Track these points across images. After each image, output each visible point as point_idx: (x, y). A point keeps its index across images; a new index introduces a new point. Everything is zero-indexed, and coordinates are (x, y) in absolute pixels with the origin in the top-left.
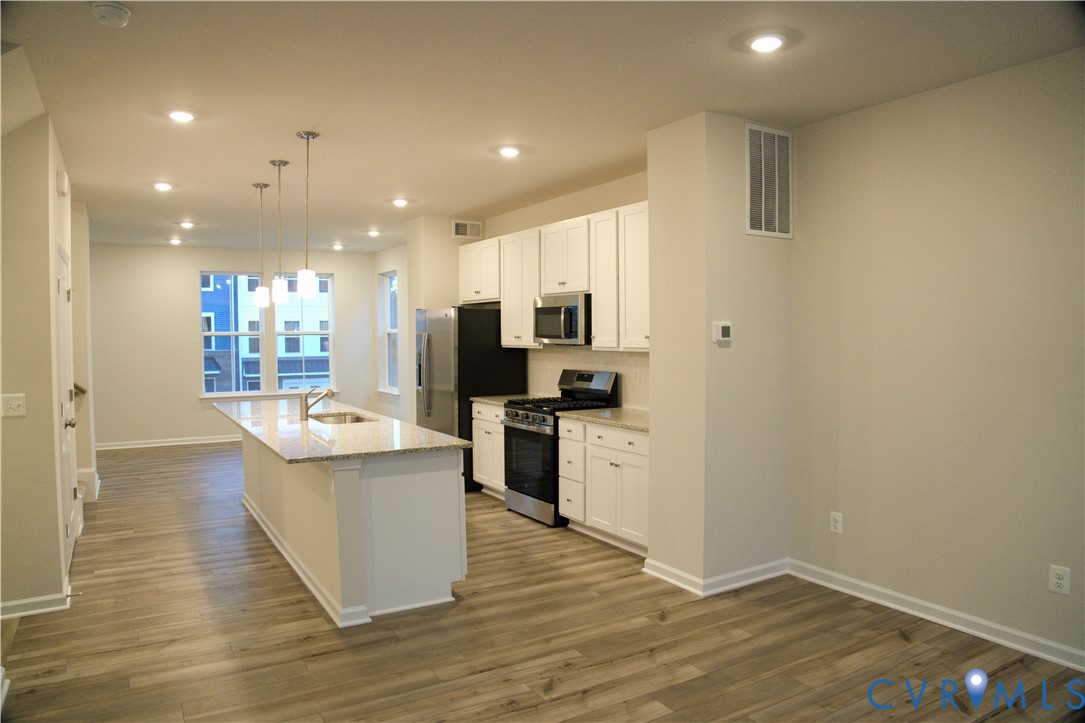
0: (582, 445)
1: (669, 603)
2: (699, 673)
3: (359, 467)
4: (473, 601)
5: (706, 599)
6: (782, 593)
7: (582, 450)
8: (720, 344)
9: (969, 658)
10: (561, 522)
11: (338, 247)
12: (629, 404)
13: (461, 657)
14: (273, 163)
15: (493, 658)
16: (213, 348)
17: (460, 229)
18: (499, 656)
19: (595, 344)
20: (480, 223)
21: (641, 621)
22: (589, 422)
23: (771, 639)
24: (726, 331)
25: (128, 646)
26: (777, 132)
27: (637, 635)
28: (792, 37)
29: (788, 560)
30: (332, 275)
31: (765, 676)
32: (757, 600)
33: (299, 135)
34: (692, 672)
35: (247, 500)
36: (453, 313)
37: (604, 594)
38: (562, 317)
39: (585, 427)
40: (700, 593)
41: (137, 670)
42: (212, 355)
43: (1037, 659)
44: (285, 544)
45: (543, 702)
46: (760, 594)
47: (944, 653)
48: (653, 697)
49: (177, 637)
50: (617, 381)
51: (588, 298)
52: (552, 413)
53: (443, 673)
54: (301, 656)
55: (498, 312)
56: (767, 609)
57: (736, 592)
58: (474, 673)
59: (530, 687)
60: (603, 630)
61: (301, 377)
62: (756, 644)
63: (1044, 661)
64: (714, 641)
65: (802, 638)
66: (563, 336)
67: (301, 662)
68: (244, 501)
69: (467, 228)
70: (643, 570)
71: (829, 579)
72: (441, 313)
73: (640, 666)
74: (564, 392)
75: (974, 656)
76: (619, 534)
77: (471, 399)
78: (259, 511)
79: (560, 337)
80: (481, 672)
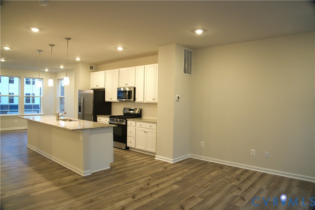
0: (135, 127)
1: (166, 165)
2: (181, 179)
3: (89, 132)
4: (116, 168)
5: (174, 164)
6: (190, 162)
7: (135, 129)
8: (177, 101)
9: (236, 171)
10: (127, 148)
11: (47, 70)
12: (144, 117)
13: (122, 180)
14: (50, 45)
15: (130, 180)
17: (91, 68)
18: (131, 179)
19: (136, 101)
20: (97, 66)
21: (161, 169)
22: (137, 121)
23: (193, 171)
24: (178, 98)
25: (21, 186)
26: (190, 50)
27: (161, 172)
28: (205, 31)
29: (190, 154)
30: (43, 79)
31: (196, 178)
32: (186, 163)
33: (65, 38)
34: (179, 179)
35: (29, 146)
36: (92, 92)
37: (148, 164)
38: (127, 94)
39: (136, 123)
40: (172, 163)
41: (30, 192)
43: (249, 170)
44: (52, 157)
45: (149, 188)
46: (187, 162)
47: (231, 171)
48: (174, 184)
49: (35, 183)
50: (141, 111)
51: (135, 88)
52: (126, 119)
53: (120, 184)
54: (77, 184)
55: (104, 92)
56: (189, 165)
57: (180, 162)
58: (127, 183)
59: (144, 185)
60: (154, 172)
61: (32, 111)
62: (190, 172)
63: (250, 170)
64: (181, 172)
65: (200, 170)
66: (127, 98)
67: (79, 185)
68: (27, 146)
69: (94, 67)
70: (155, 158)
71: (201, 158)
72: (88, 92)
73: (166, 179)
74: (124, 114)
75: (237, 170)
76: (146, 150)
77: (97, 116)
78: (37, 149)
79: (126, 99)
80: (129, 183)
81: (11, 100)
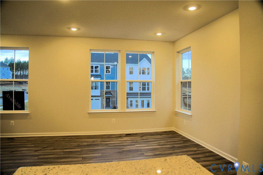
16: (110, 89)
42: (110, 91)
61: (138, 98)
81: (131, 89)
